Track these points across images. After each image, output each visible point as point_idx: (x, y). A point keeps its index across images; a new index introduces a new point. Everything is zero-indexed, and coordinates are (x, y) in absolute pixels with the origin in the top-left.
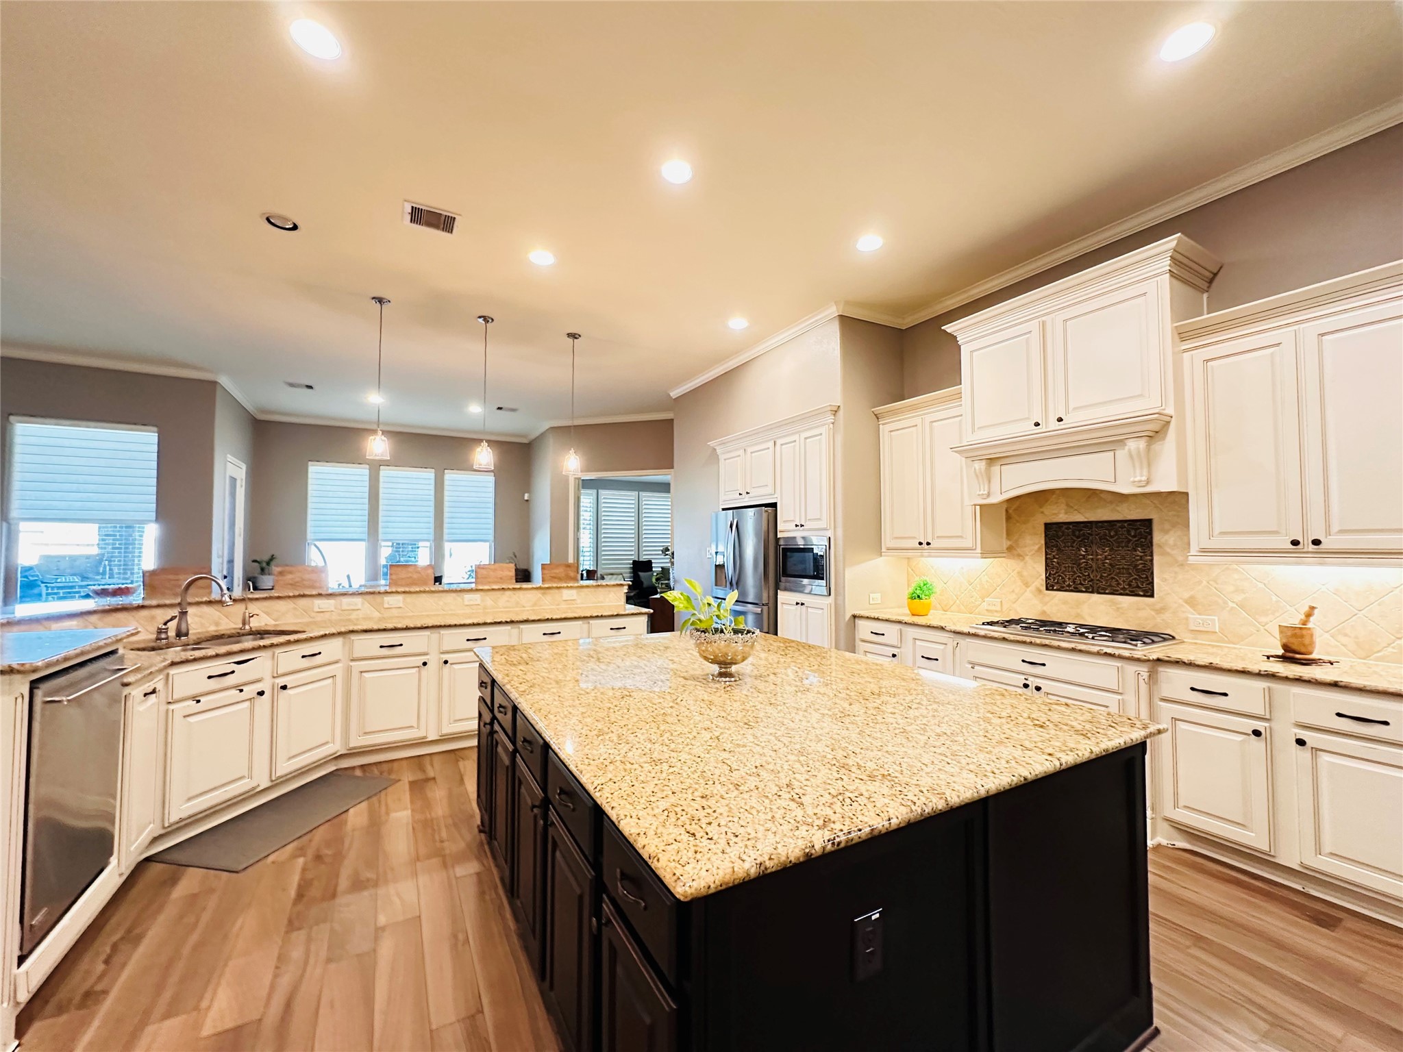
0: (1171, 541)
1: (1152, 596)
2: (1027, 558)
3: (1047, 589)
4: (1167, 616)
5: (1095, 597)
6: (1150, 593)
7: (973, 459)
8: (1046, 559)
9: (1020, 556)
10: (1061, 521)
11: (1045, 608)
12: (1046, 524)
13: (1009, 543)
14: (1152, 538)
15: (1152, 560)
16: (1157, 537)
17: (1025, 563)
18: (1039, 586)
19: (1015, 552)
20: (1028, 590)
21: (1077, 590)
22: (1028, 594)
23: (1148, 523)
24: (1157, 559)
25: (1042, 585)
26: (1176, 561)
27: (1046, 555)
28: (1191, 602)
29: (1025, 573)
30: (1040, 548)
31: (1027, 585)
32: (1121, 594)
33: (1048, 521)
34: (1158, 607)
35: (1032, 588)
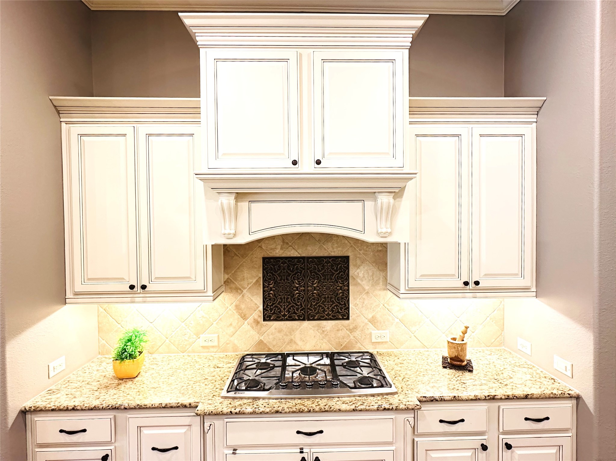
0: (361, 275)
1: (348, 318)
2: (245, 291)
3: (264, 320)
4: (357, 333)
5: (306, 323)
6: (346, 317)
7: (219, 191)
8: (264, 291)
9: (238, 290)
10: (278, 255)
11: (262, 338)
12: (264, 259)
13: (227, 276)
14: (348, 271)
15: (348, 290)
16: (353, 271)
17: (243, 296)
18: (256, 317)
19: (233, 286)
20: (246, 322)
21: (291, 319)
22: (246, 326)
23: (346, 259)
24: (351, 287)
25: (259, 316)
26: (364, 290)
27: (264, 287)
28: (373, 321)
29: (243, 306)
30: (257, 281)
31: (244, 317)
32: (326, 319)
33: (266, 256)
34: (351, 327)
35: (250, 320)
